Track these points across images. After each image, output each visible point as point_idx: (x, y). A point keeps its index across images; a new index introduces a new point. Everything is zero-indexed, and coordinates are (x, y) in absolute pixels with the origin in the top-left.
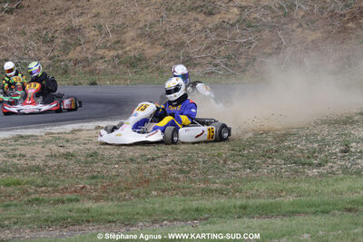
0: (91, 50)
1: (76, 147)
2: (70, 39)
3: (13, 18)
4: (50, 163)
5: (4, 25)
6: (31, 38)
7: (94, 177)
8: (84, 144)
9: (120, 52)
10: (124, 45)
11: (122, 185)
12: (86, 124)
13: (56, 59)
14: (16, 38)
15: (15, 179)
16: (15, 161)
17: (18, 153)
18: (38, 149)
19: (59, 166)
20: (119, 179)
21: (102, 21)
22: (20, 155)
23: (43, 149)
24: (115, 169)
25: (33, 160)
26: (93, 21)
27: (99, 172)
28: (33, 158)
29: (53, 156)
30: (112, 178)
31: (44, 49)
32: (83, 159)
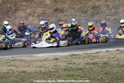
0: (104, 16)
1: (98, 60)
2: (95, 11)
3: (69, 2)
4: (87, 67)
5: (65, 5)
6: (77, 11)
7: (106, 74)
8: (102, 58)
9: (117, 17)
10: (118, 14)
11: (119, 77)
12: (102, 50)
13: (88, 20)
14: (70, 10)
15: (71, 73)
16: (71, 65)
17: (72, 62)
18: (81, 60)
19: (91, 68)
20: (117, 74)
21: (109, 3)
22: (73, 63)
23: (83, 61)
24: (116, 70)
25: (79, 65)
26: (105, 3)
27: (108, 71)
28: (79, 64)
29: (88, 64)
30: (115, 74)
31: (83, 15)
32: (101, 65)
